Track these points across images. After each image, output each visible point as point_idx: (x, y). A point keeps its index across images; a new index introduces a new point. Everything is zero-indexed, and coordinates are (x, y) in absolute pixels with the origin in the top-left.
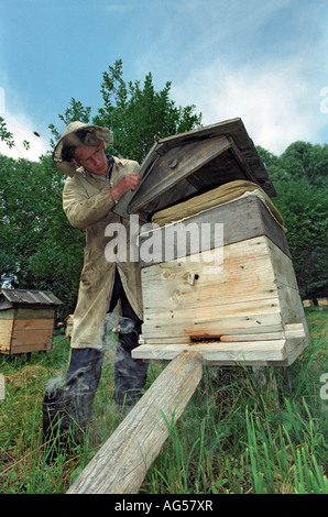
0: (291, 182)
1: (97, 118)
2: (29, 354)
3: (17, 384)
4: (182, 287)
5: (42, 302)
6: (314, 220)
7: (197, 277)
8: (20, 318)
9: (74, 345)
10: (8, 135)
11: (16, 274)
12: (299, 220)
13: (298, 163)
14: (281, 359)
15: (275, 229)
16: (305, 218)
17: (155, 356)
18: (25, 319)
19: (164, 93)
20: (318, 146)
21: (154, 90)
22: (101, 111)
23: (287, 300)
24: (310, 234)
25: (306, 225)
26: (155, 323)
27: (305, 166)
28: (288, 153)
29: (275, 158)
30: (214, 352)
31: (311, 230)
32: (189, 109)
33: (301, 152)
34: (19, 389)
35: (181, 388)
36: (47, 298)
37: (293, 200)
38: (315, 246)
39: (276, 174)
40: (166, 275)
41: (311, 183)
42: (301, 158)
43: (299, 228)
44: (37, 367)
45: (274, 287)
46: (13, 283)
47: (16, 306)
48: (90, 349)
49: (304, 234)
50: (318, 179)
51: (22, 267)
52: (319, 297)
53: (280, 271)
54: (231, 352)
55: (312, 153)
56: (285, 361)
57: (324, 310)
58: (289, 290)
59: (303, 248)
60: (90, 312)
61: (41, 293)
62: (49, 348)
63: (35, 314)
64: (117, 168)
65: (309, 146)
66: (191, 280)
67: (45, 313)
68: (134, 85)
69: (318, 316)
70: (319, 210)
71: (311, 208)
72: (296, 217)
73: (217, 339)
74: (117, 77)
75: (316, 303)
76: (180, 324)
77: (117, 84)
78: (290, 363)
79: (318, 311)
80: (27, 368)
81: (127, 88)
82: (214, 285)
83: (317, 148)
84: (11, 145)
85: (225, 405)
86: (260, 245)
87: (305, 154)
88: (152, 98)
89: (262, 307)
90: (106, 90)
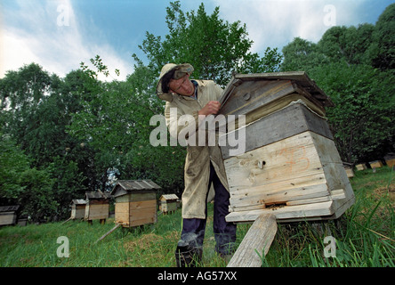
0: (331, 64)
1: (165, 43)
2: (142, 226)
3: (142, 247)
4: (255, 171)
5: (146, 188)
6: (356, 95)
7: (264, 163)
8: (133, 201)
9: (185, 216)
10: (104, 68)
11: (118, 167)
12: (342, 96)
13: (336, 46)
14: (329, 214)
15: (317, 122)
16: (348, 94)
17: (242, 219)
18: (136, 201)
19: (214, 16)
20: (353, 28)
21: (207, 15)
22: (168, 37)
23: (332, 172)
24: (354, 107)
25: (350, 100)
26: (239, 197)
27: (343, 47)
28: (325, 39)
29: (313, 45)
30: (283, 213)
31: (355, 104)
32: (236, 24)
33: (337, 35)
34: (144, 250)
35: (265, 237)
36: (148, 184)
37: (335, 80)
38: (361, 117)
39: (316, 59)
40: (242, 164)
41: (351, 62)
42: (337, 41)
43: (343, 104)
44: (152, 235)
45: (320, 166)
46: (116, 174)
47: (129, 192)
48: (197, 219)
49: (348, 108)
50: (356, 57)
51: (122, 162)
52: (373, 160)
53: (324, 153)
54: (295, 212)
55: (348, 35)
56: (333, 215)
57: (378, 172)
58: (333, 166)
59: (349, 120)
60: (195, 193)
61: (144, 181)
62: (155, 221)
63: (143, 197)
64: (201, 90)
65: (344, 29)
66: (260, 165)
67: (149, 195)
68: (190, 14)
69: (371, 178)
70: (361, 85)
71: (352, 84)
72: (339, 95)
73: (284, 204)
74: (176, 9)
75: (369, 167)
76: (256, 196)
77: (177, 15)
78: (338, 216)
79: (371, 173)
80: (144, 236)
81: (185, 16)
82: (276, 168)
83: (352, 30)
84: (107, 74)
85: (295, 249)
86: (307, 138)
87: (341, 37)
88: (206, 21)
89: (313, 180)
90: (170, 20)
